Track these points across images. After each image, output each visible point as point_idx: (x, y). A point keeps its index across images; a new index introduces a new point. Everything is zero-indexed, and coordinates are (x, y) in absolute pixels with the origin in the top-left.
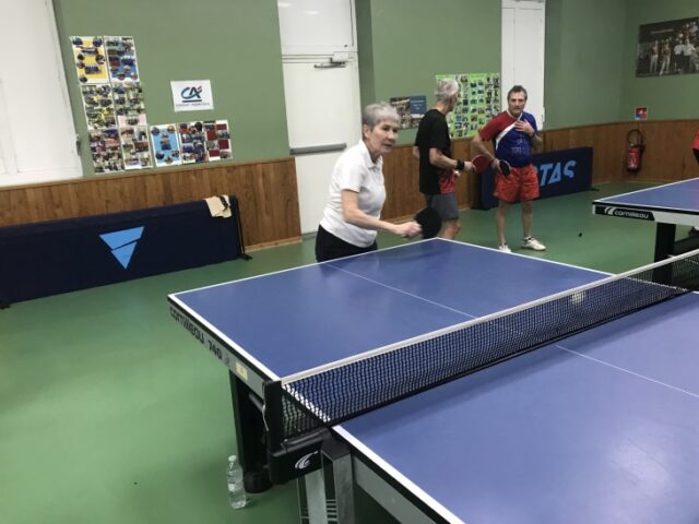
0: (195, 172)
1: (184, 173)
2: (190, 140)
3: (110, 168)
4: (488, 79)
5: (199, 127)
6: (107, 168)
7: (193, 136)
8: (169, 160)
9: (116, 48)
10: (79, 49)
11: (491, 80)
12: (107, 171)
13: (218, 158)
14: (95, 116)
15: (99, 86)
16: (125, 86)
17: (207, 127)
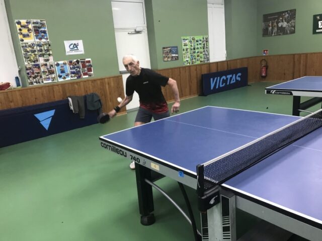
0: (77, 83)
1: (72, 84)
2: (74, 68)
4: (203, 38)
5: (78, 62)
6: (35, 82)
7: (75, 66)
8: (64, 78)
9: (37, 25)
10: (19, 26)
12: (35, 84)
13: (87, 76)
14: (28, 58)
15: (29, 43)
16: (42, 43)
17: (82, 62)
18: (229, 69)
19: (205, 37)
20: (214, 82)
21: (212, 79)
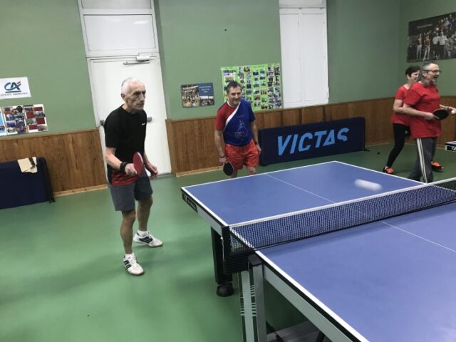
0: (17, 141)
1: (9, 141)
2: (13, 118)
4: (269, 69)
5: (20, 109)
11: (272, 70)
13: (37, 131)
17: (26, 109)
19: (273, 66)
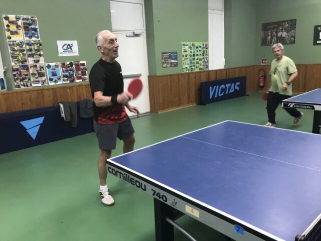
1: (64, 88)
2: (67, 71)
3: (24, 85)
4: (203, 45)
5: (71, 64)
6: (22, 85)
7: (69, 69)
8: (56, 82)
9: (28, 22)
10: (7, 22)
12: (22, 87)
13: (81, 80)
14: (16, 57)
15: (17, 42)
16: (32, 42)
17: (75, 64)
18: (228, 78)
19: (205, 43)
20: (213, 91)
21: (211, 88)
